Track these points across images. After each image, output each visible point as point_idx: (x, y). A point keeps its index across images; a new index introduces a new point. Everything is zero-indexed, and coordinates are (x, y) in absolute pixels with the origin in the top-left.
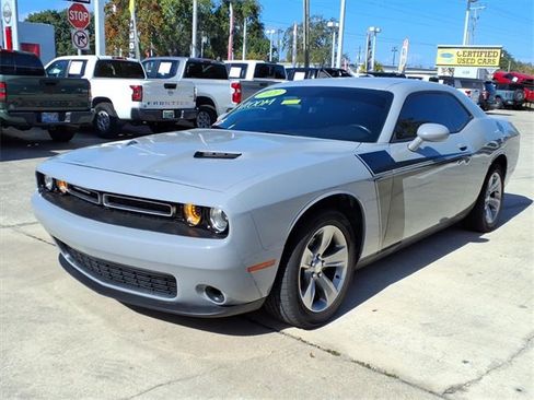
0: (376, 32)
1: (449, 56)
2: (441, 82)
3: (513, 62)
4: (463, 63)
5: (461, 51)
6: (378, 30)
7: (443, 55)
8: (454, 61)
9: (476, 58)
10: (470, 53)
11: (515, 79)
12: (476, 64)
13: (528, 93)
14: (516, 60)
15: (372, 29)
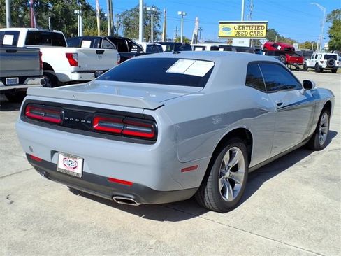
0: (183, 15)
1: (228, 29)
2: (221, 50)
3: (279, 37)
4: (239, 35)
5: (237, 26)
6: (184, 14)
7: (224, 29)
8: (232, 34)
9: (249, 31)
10: (244, 28)
11: (279, 48)
12: (249, 35)
13: (288, 58)
14: (281, 36)
15: (180, 13)
